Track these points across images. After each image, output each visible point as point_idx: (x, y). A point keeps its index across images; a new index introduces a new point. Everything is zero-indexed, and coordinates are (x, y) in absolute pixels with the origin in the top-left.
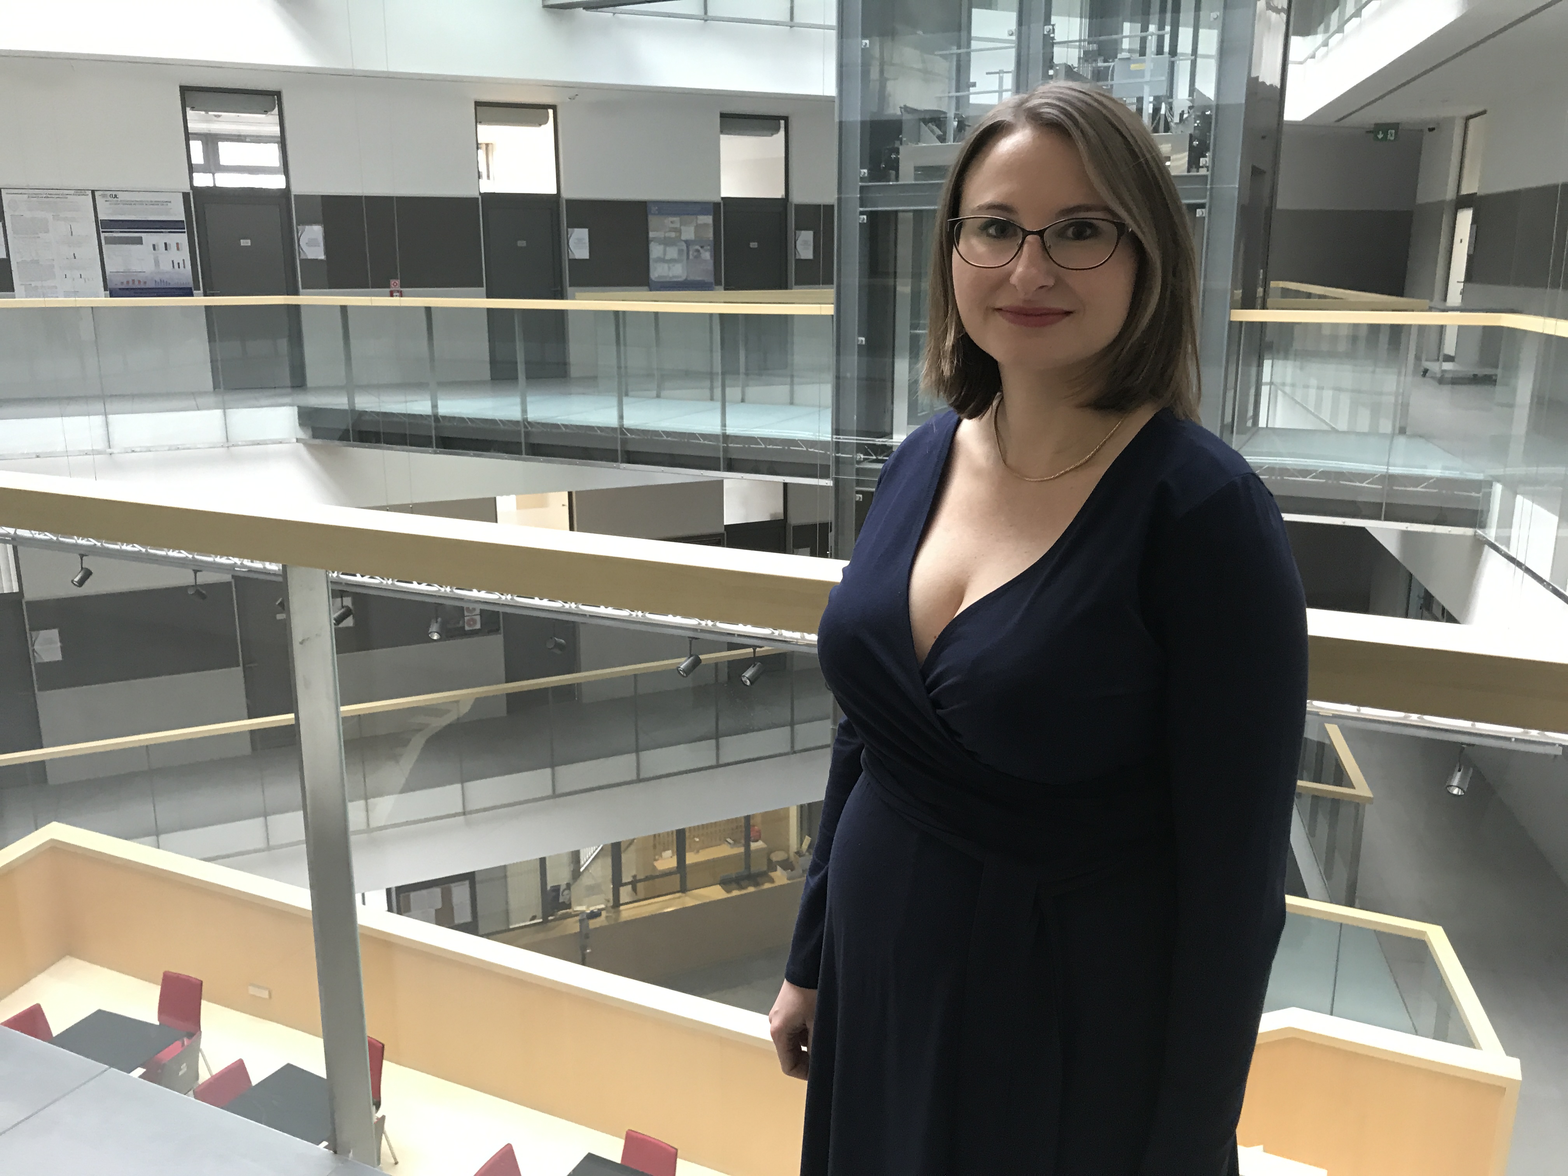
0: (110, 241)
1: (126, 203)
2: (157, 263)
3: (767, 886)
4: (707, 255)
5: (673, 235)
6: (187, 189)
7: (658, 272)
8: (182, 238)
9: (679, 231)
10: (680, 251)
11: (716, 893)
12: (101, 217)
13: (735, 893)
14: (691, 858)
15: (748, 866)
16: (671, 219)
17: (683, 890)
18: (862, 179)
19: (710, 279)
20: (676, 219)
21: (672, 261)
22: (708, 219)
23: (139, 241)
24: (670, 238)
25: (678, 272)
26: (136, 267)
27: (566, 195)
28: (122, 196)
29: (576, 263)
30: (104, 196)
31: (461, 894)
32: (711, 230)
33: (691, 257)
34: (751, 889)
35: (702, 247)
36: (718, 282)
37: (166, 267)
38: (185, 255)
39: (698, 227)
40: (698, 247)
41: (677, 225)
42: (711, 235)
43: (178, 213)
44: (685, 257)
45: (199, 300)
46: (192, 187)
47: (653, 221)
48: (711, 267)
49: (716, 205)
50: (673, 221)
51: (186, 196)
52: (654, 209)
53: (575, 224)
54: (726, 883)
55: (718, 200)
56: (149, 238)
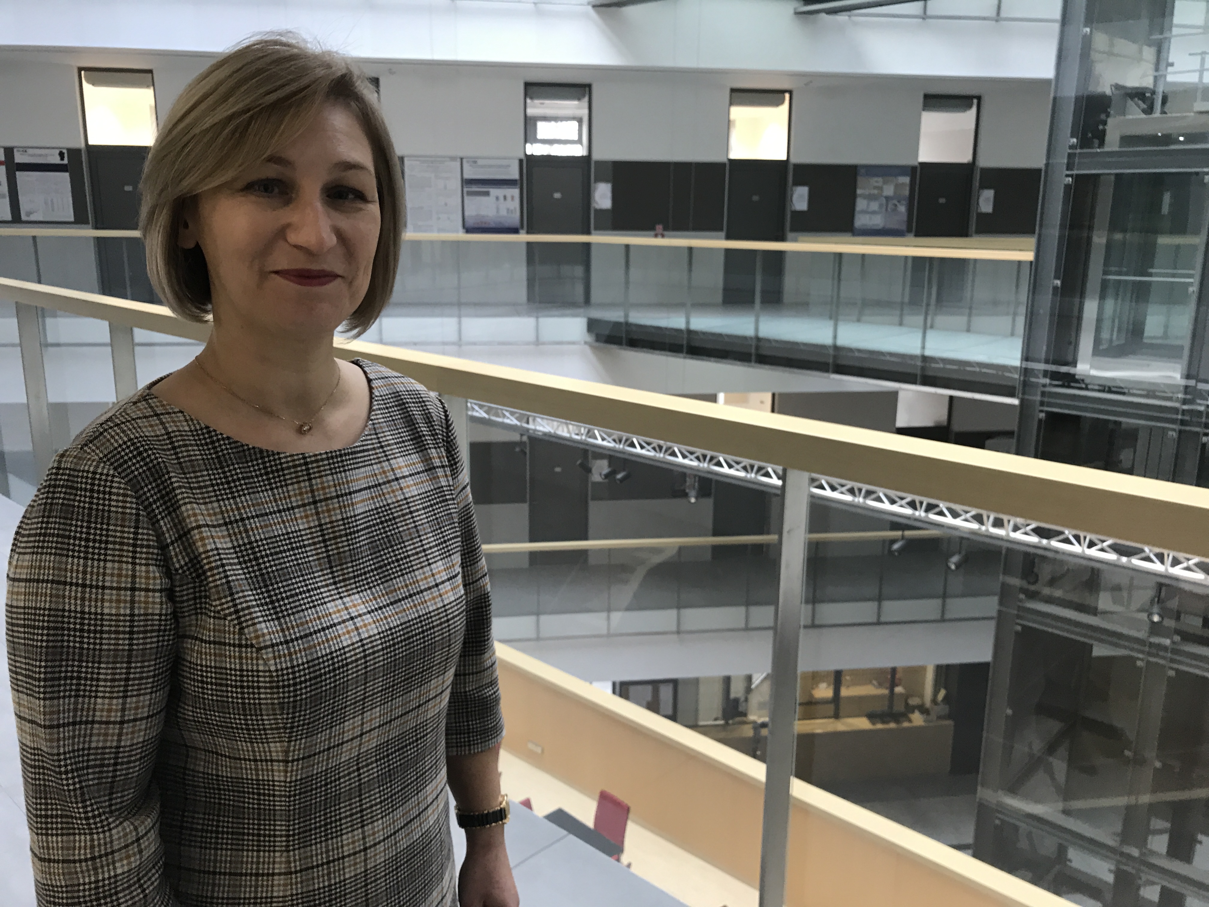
0: (470, 194)
1: (482, 166)
2: (498, 209)
3: (906, 724)
4: (902, 209)
5: (876, 192)
6: (522, 156)
7: (861, 221)
8: (515, 192)
9: (881, 189)
10: (881, 206)
11: (862, 723)
12: (466, 176)
13: (879, 726)
14: (845, 692)
15: (891, 706)
16: (876, 179)
17: (837, 716)
18: (1072, 147)
19: (904, 227)
20: (880, 179)
21: (874, 213)
22: (906, 180)
23: (487, 194)
24: (874, 195)
25: (878, 221)
26: (483, 212)
27: (794, 160)
28: (480, 162)
29: (797, 214)
30: (468, 162)
31: (666, 693)
32: (908, 188)
33: (889, 210)
34: (892, 725)
35: (899, 202)
36: (909, 230)
37: (503, 212)
38: (516, 204)
39: (897, 186)
40: (895, 202)
41: (880, 184)
42: (907, 192)
43: (514, 174)
44: (884, 209)
45: (523, 237)
46: (526, 155)
47: (860, 180)
48: (905, 218)
49: (913, 169)
50: (877, 181)
51: (521, 161)
52: (863, 171)
53: (798, 183)
54: (872, 717)
55: (916, 164)
56: (495, 192)
